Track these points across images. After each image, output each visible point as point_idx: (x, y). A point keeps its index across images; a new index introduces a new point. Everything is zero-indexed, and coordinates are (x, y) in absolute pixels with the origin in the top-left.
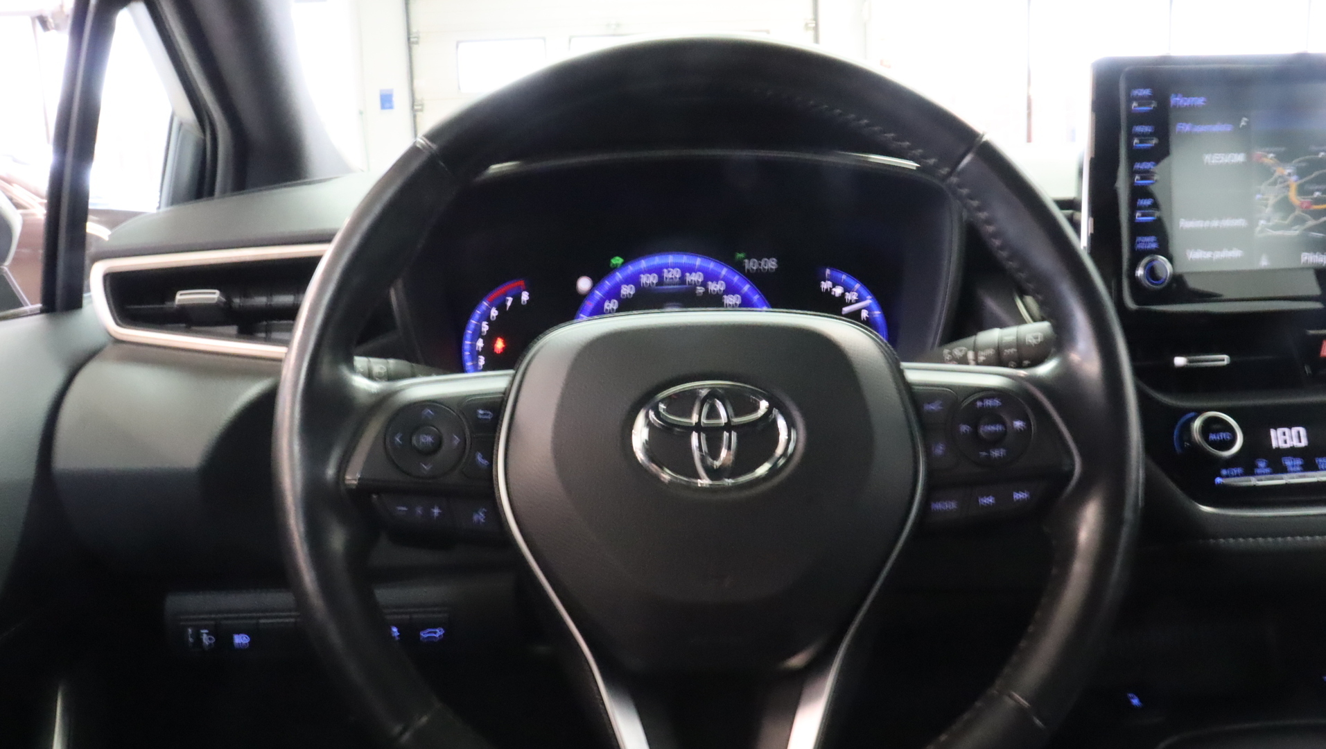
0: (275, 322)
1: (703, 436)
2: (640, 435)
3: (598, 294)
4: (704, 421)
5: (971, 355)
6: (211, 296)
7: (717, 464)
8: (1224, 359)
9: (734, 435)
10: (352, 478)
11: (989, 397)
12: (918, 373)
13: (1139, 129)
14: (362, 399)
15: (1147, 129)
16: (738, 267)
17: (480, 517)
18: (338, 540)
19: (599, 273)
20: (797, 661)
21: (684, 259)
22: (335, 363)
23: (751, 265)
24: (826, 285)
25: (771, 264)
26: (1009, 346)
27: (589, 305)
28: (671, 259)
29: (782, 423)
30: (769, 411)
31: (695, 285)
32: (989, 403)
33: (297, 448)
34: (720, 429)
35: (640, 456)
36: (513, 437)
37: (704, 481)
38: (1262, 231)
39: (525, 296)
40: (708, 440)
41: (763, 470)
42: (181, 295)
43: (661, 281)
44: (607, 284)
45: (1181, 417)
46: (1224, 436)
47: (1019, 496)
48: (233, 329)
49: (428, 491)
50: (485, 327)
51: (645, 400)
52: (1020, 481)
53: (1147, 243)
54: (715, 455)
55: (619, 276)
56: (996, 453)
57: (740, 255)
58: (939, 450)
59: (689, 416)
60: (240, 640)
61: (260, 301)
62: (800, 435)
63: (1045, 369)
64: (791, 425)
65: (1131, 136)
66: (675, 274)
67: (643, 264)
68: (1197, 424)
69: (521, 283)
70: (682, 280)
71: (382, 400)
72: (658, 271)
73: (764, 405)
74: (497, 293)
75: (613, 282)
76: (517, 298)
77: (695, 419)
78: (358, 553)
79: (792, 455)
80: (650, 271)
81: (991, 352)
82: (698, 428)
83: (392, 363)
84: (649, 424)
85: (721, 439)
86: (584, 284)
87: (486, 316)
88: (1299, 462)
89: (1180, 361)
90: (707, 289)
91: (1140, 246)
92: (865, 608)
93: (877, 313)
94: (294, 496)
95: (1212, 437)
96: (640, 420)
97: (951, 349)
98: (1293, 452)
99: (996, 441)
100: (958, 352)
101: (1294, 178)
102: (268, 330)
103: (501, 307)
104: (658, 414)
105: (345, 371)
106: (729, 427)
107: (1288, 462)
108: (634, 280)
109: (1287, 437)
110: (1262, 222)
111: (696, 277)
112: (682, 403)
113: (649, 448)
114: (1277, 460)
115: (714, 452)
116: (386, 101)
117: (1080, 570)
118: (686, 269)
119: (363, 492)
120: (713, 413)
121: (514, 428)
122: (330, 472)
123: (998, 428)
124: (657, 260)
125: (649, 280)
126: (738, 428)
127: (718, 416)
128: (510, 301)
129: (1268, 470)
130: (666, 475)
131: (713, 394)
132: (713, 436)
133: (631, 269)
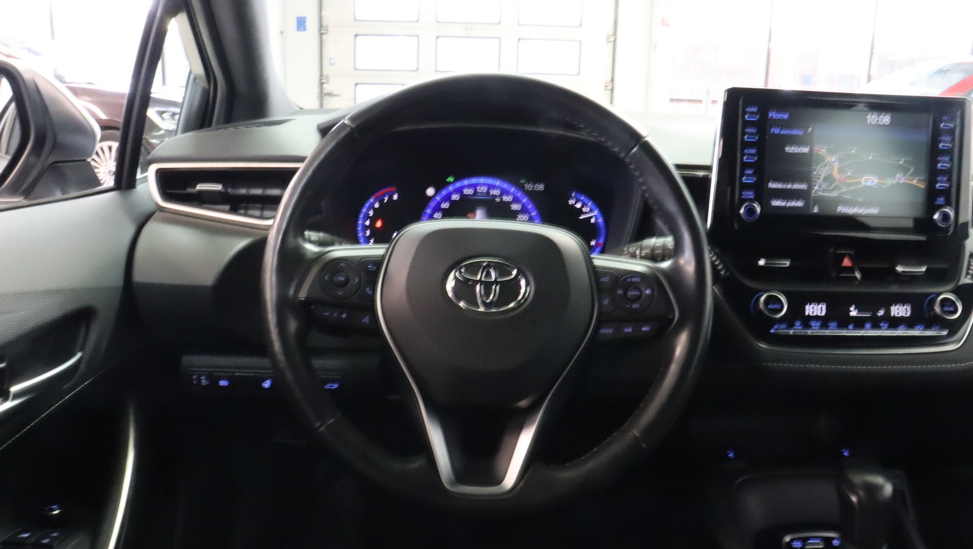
0: (250, 205)
1: (482, 287)
2: (450, 284)
3: (438, 198)
4: (483, 279)
5: (638, 252)
6: (218, 187)
7: (488, 301)
8: (787, 263)
9: (498, 288)
10: (302, 295)
11: (636, 276)
12: (601, 261)
13: (748, 130)
14: (309, 256)
15: (753, 130)
16: (521, 187)
17: (366, 320)
18: (292, 325)
19: (440, 186)
20: (524, 403)
21: (490, 181)
22: (296, 236)
23: (529, 187)
24: (571, 202)
25: (541, 187)
26: (659, 248)
27: (433, 204)
28: (482, 180)
29: (523, 283)
30: (517, 276)
31: (495, 196)
32: (634, 280)
33: (274, 279)
34: (492, 283)
35: (450, 294)
36: (386, 281)
37: (482, 309)
38: (815, 193)
39: (395, 197)
40: (485, 288)
41: (512, 305)
42: (200, 187)
43: (475, 192)
44: (444, 193)
45: (756, 294)
46: (776, 306)
47: (645, 329)
48: (227, 207)
49: (340, 305)
50: (371, 213)
51: (455, 265)
52: (646, 321)
53: (748, 195)
54: (488, 296)
55: (451, 188)
56: (635, 306)
57: (522, 181)
58: (606, 302)
59: (476, 274)
60: (223, 383)
61: (243, 191)
62: (530, 289)
63: (666, 265)
64: (527, 284)
65: (744, 133)
66: (484, 189)
67: (466, 182)
68: (763, 298)
69: (393, 189)
70: (488, 192)
71: (320, 256)
72: (474, 186)
73: (514, 272)
74: (379, 193)
75: (448, 192)
76: (391, 197)
77: (478, 278)
78: (302, 334)
79: (526, 299)
80: (469, 186)
81: (648, 251)
82: (480, 281)
83: (321, 235)
84: (456, 278)
85: (491, 289)
86: (430, 192)
87: (372, 207)
88: (819, 324)
89: (762, 262)
90: (502, 199)
91: (743, 197)
92: (560, 380)
93: (600, 220)
94: (272, 303)
95: (770, 307)
96: (452, 276)
97: (629, 248)
98: (817, 318)
99: (637, 299)
100: (631, 250)
101: (836, 164)
102: (247, 208)
103: (381, 202)
104: (461, 272)
105: (300, 241)
106: (496, 282)
107: (813, 324)
108: (459, 190)
109: (815, 309)
110: (816, 188)
111: (495, 192)
112: (473, 269)
113: (455, 290)
114: (807, 321)
115: (487, 294)
116: (301, 23)
117: (674, 369)
118: (490, 187)
119: (307, 303)
120: (488, 275)
121: (387, 276)
122: (291, 292)
123: (637, 293)
124: (474, 181)
125: (468, 191)
126: (501, 282)
127: (491, 276)
128: (386, 199)
129: (801, 327)
130: (462, 304)
131: (489, 265)
132: (488, 286)
133: (458, 185)
